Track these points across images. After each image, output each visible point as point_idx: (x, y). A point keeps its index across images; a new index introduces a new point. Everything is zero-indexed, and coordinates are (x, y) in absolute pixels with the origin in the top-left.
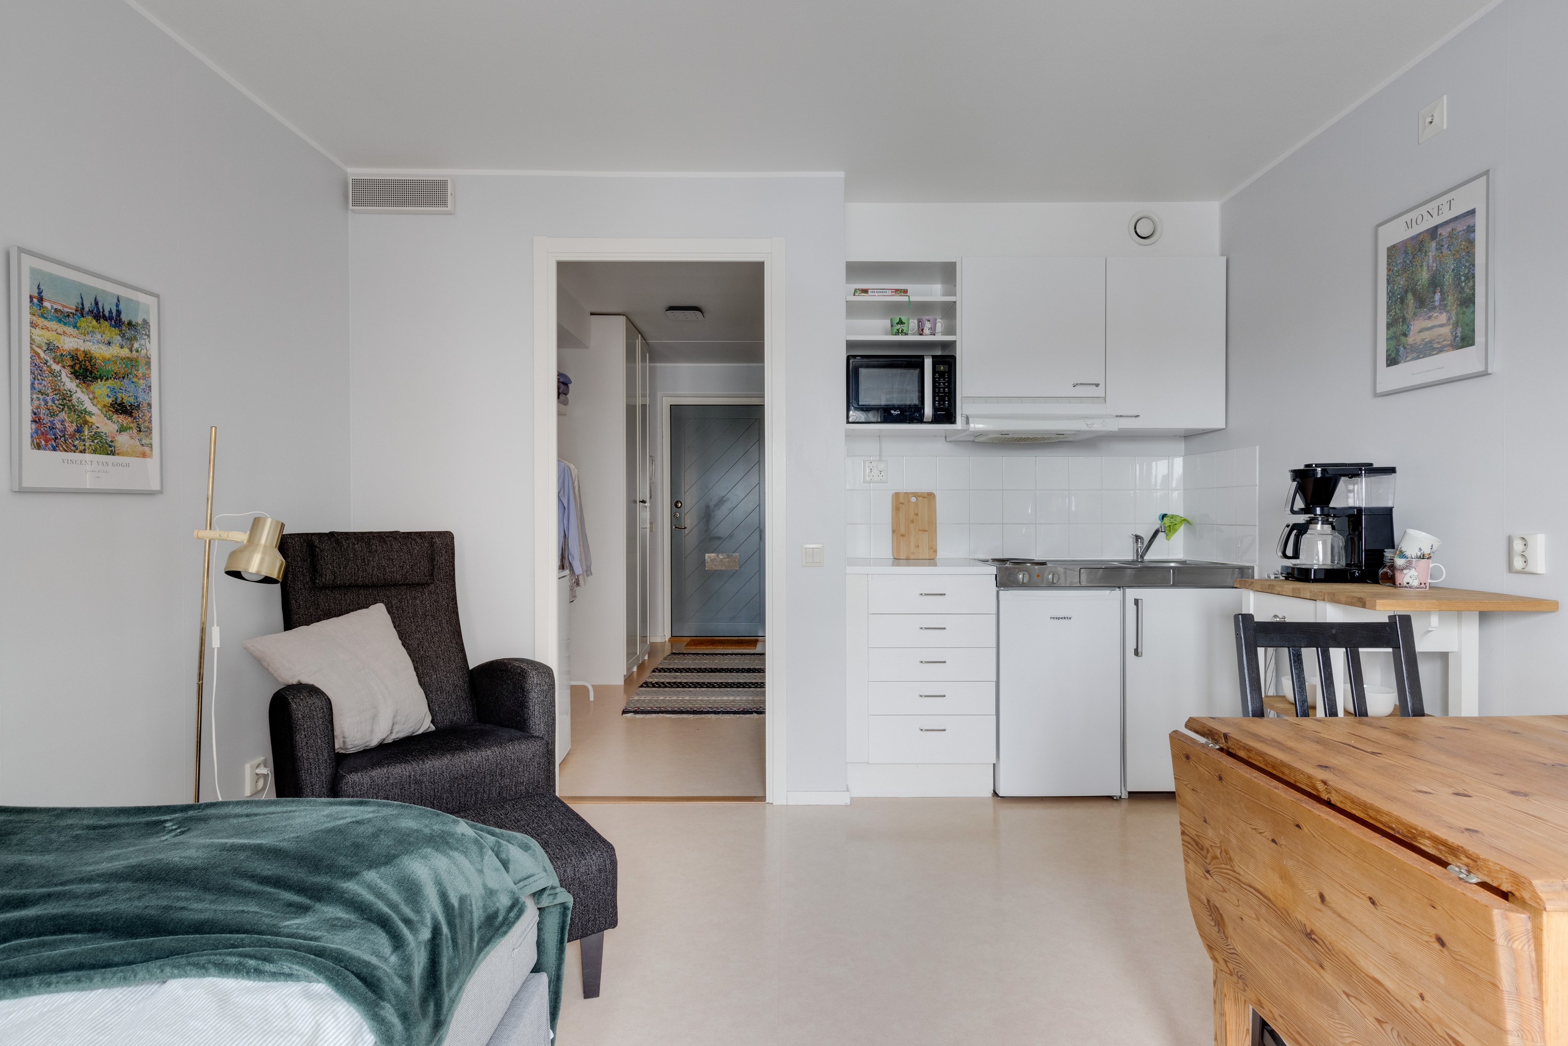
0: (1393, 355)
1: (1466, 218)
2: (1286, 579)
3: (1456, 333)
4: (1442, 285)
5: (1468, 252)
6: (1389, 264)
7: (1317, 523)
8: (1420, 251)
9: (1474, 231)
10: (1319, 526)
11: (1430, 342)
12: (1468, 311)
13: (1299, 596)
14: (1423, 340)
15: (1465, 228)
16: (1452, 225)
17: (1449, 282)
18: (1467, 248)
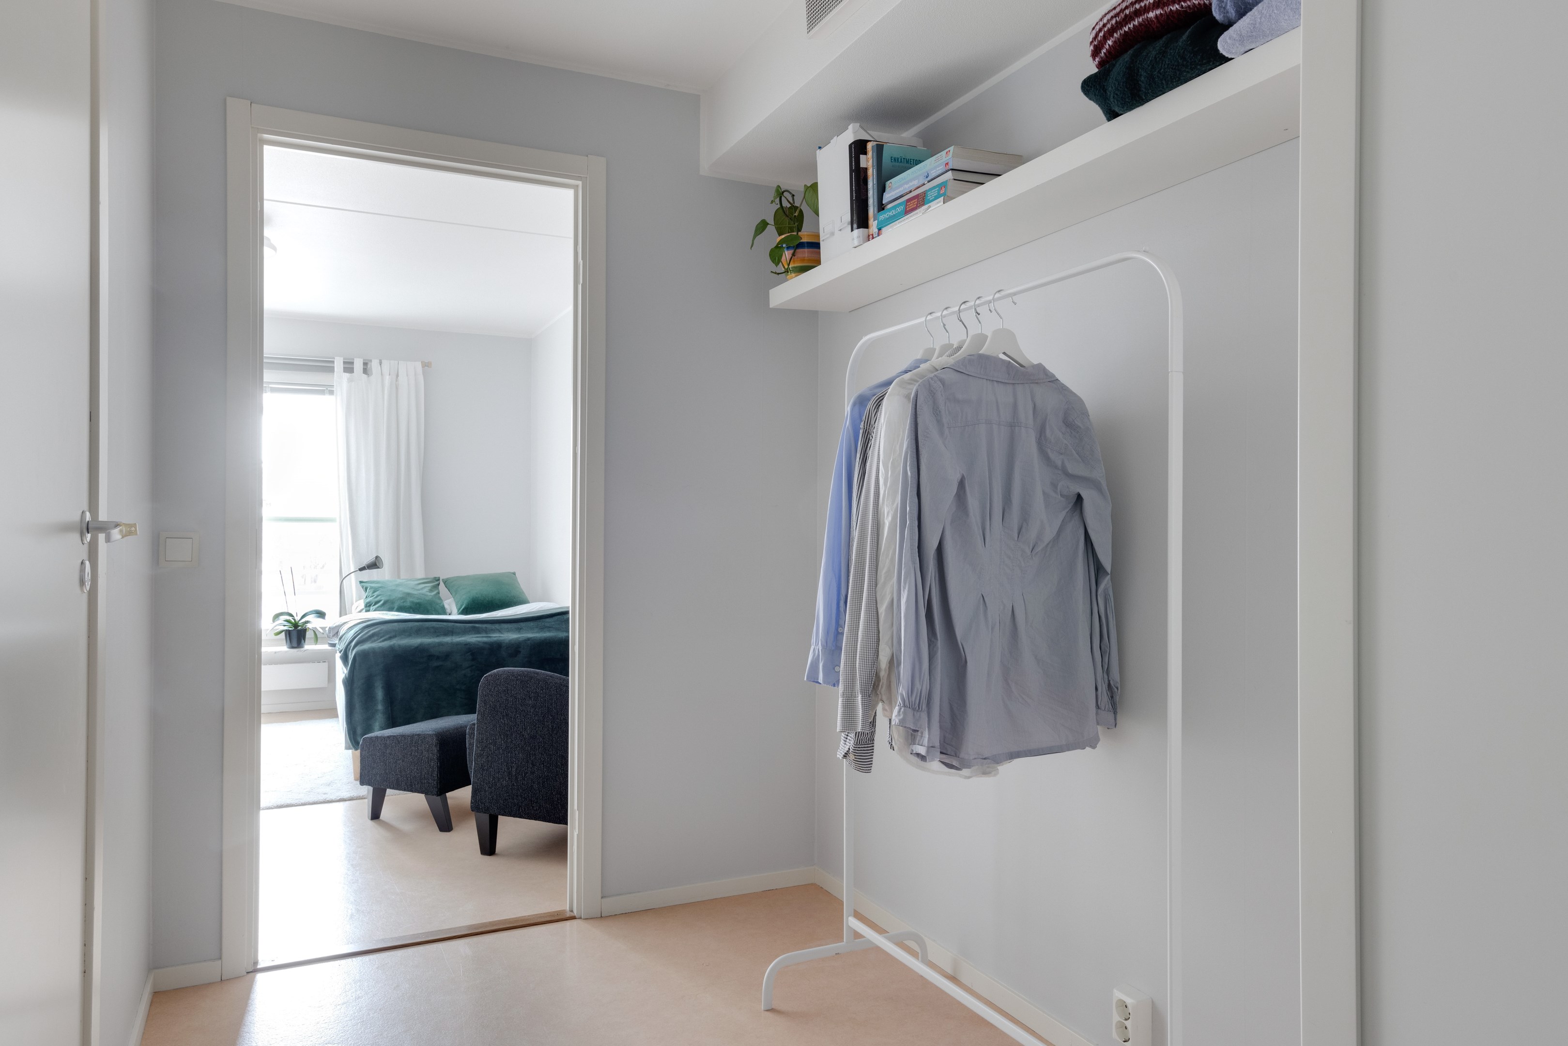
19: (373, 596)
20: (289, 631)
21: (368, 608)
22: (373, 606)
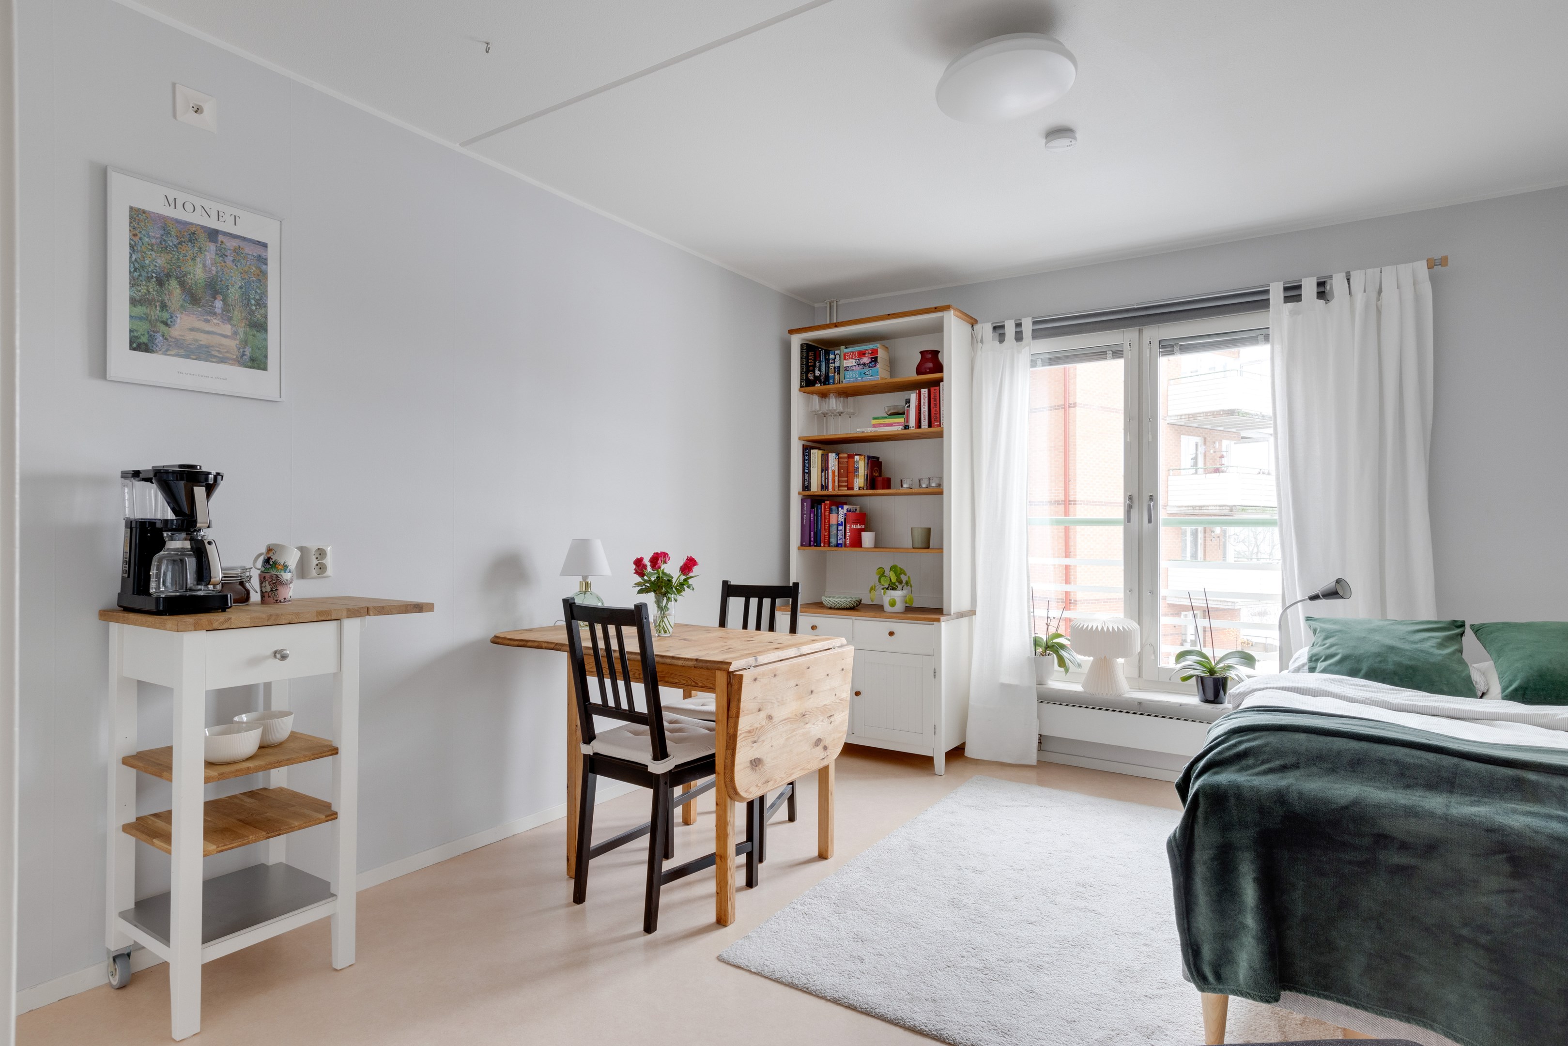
0: (143, 340)
1: (255, 245)
3: (244, 351)
5: (260, 280)
6: (133, 227)
8: (190, 241)
9: (266, 264)
11: (206, 346)
12: (259, 335)
14: (195, 340)
15: (254, 254)
16: (237, 242)
17: (234, 296)
18: (258, 275)
19: (1324, 645)
20: (1202, 678)
21: (1313, 664)
22: (1323, 661)
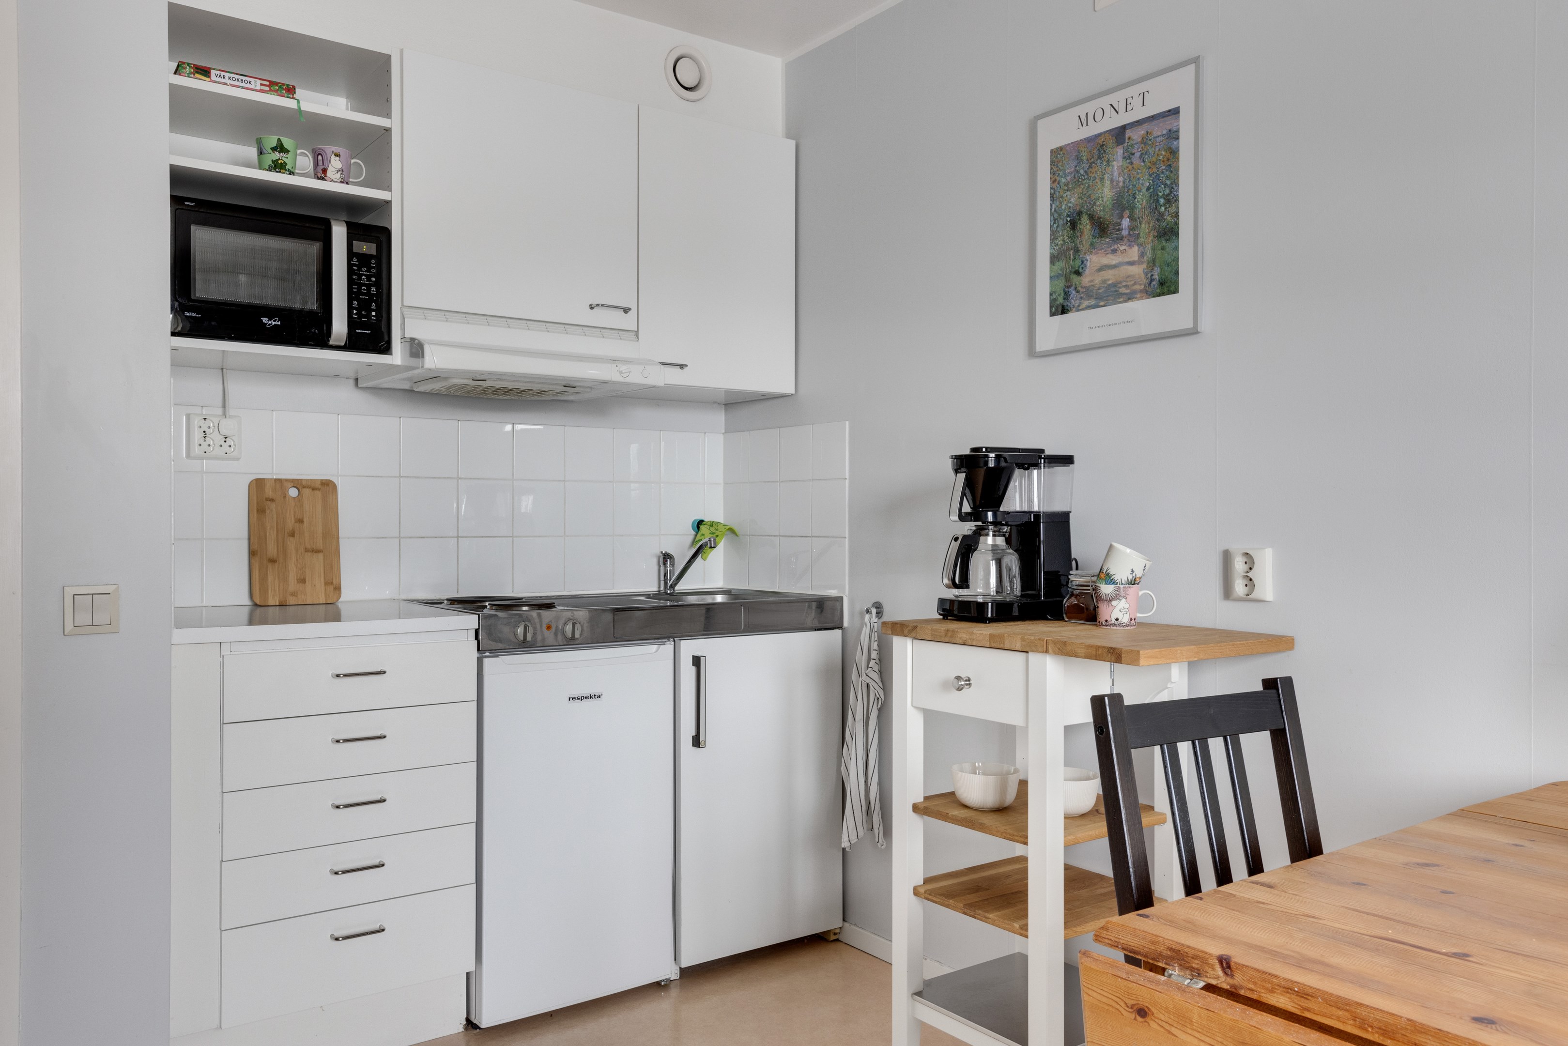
0: (1060, 300)
1: (1165, 118)
2: (944, 618)
3: (1152, 275)
4: (1132, 209)
5: (1170, 166)
6: (1053, 173)
7: (987, 535)
8: (1099, 158)
9: (1178, 138)
10: (990, 540)
11: (1115, 285)
12: (1169, 246)
13: (1002, 646)
14: (1104, 281)
15: (1164, 132)
16: (1146, 127)
17: (1141, 205)
18: (1168, 160)
